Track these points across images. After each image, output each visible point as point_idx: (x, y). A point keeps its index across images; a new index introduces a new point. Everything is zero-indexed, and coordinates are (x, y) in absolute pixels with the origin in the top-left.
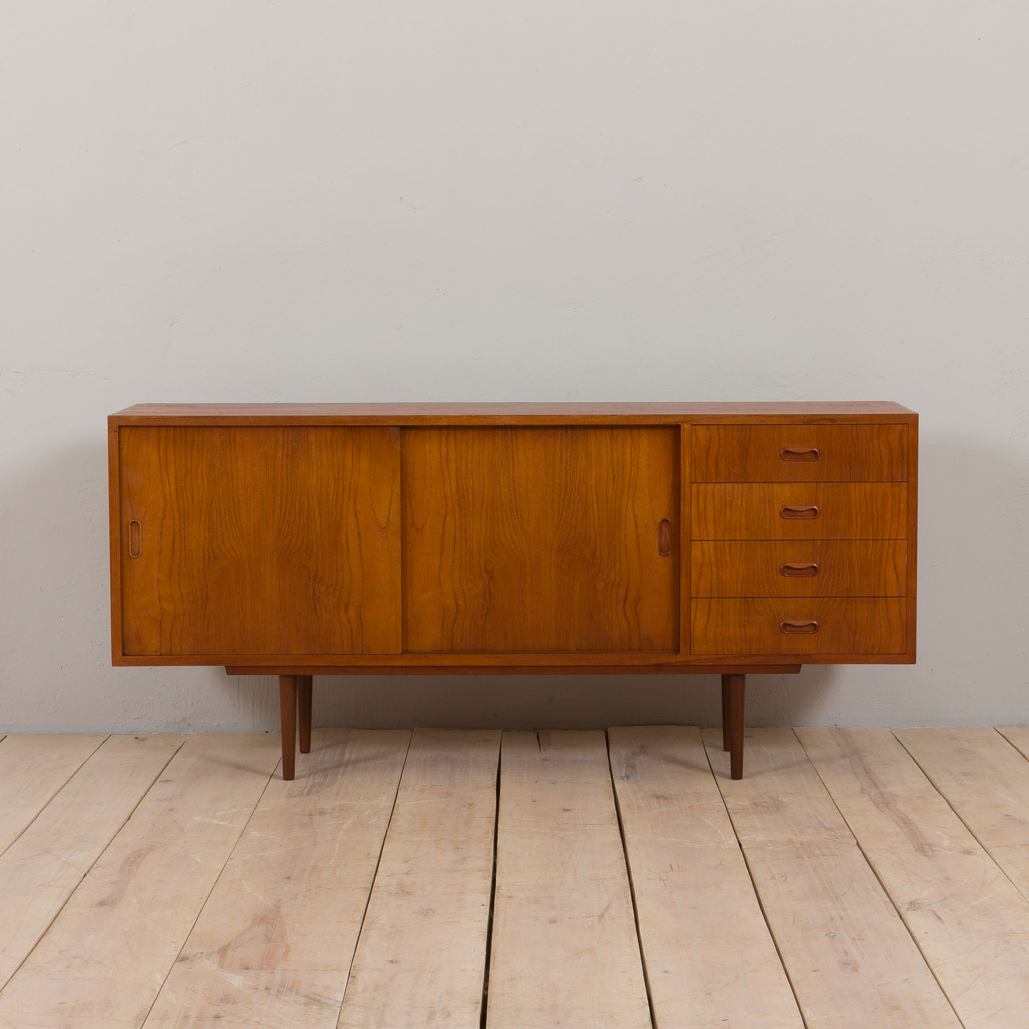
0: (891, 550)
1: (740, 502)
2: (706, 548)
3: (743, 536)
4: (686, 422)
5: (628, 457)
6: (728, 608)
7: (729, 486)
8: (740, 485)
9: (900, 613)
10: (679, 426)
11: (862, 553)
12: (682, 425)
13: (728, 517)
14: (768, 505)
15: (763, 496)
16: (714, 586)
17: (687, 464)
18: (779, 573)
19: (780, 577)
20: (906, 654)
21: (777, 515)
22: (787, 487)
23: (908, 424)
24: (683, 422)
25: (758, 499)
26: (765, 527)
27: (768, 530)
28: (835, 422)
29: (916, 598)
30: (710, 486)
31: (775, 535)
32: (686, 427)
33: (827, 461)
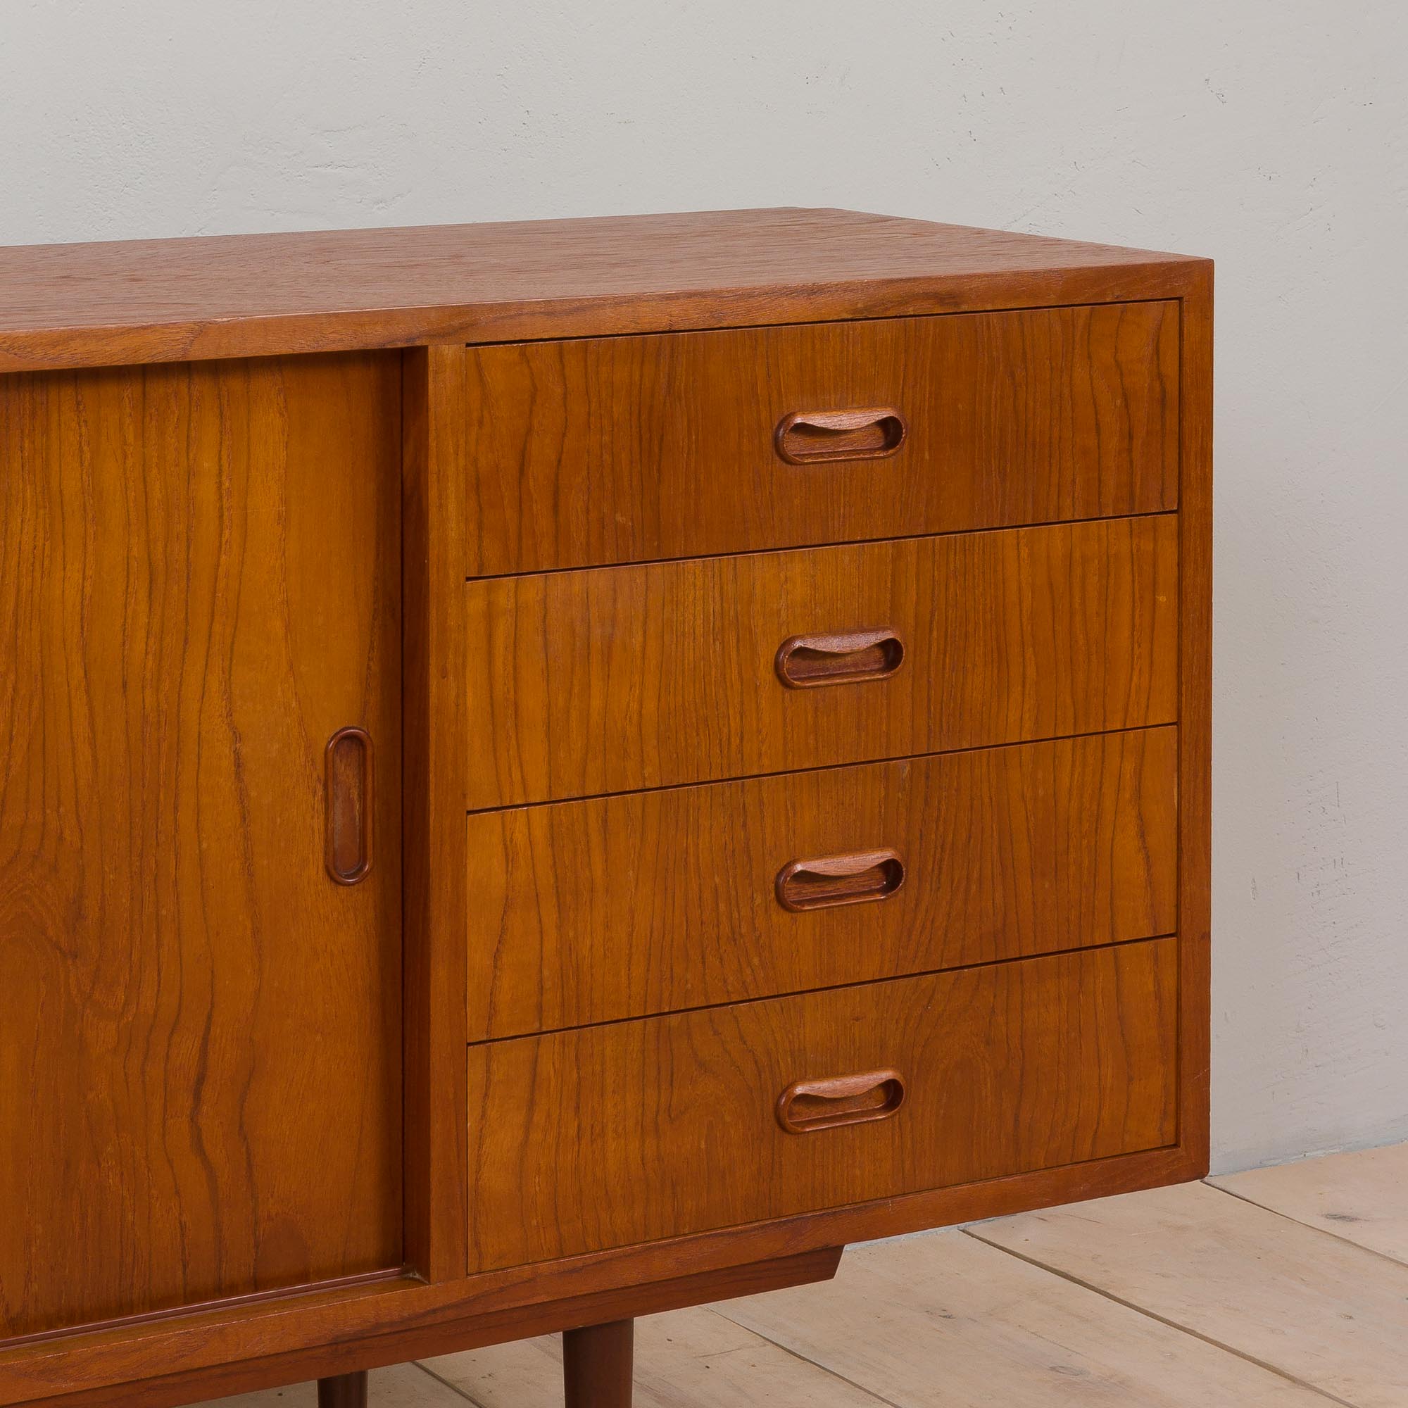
0: (1129, 767)
1: (637, 641)
2: (520, 837)
3: (648, 770)
4: (444, 335)
5: (206, 491)
6: (598, 1068)
7: (600, 580)
8: (638, 572)
9: (1158, 996)
10: (423, 350)
11: (1041, 792)
12: (431, 349)
13: (596, 703)
14: (733, 642)
15: (718, 608)
16: (548, 985)
17: (452, 506)
18: (774, 905)
19: (774, 917)
20: (1176, 1145)
21: (766, 674)
22: (798, 567)
23: (1180, 299)
24: (433, 335)
25: (699, 622)
26: (726, 730)
27: (735, 741)
28: (957, 304)
29: (1206, 936)
30: (532, 587)
31: (760, 755)
32: (445, 355)
33: (927, 456)
